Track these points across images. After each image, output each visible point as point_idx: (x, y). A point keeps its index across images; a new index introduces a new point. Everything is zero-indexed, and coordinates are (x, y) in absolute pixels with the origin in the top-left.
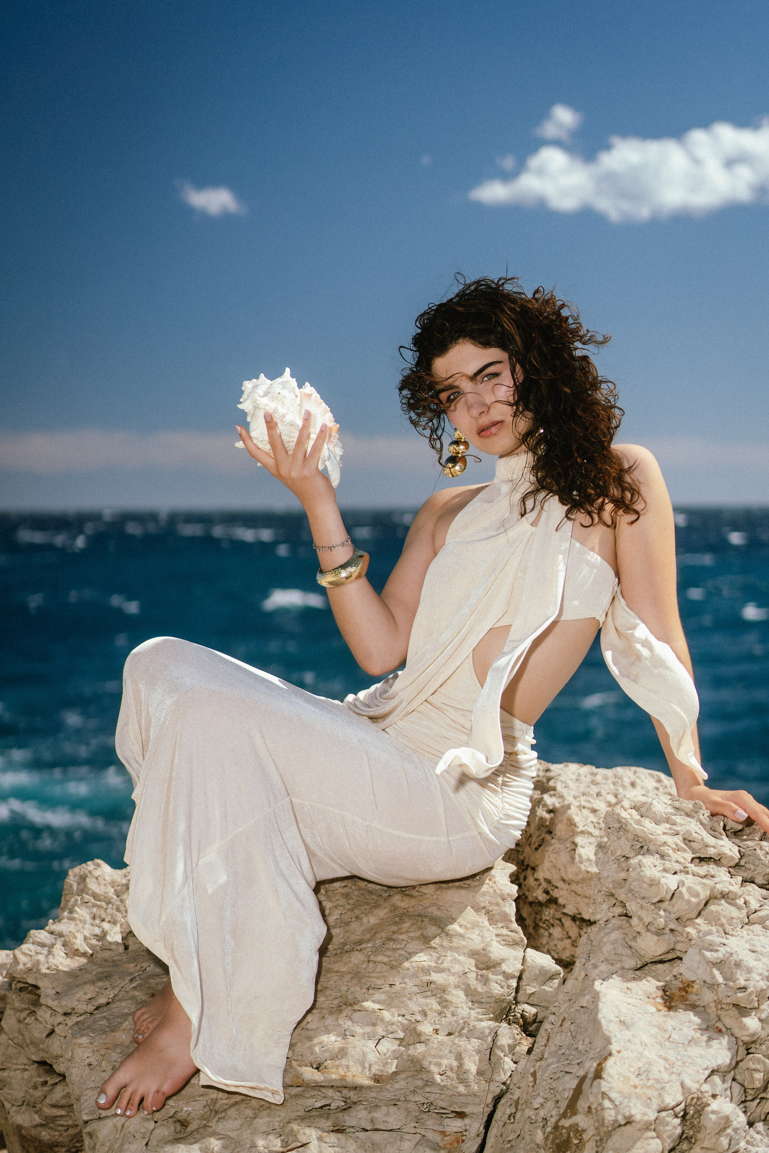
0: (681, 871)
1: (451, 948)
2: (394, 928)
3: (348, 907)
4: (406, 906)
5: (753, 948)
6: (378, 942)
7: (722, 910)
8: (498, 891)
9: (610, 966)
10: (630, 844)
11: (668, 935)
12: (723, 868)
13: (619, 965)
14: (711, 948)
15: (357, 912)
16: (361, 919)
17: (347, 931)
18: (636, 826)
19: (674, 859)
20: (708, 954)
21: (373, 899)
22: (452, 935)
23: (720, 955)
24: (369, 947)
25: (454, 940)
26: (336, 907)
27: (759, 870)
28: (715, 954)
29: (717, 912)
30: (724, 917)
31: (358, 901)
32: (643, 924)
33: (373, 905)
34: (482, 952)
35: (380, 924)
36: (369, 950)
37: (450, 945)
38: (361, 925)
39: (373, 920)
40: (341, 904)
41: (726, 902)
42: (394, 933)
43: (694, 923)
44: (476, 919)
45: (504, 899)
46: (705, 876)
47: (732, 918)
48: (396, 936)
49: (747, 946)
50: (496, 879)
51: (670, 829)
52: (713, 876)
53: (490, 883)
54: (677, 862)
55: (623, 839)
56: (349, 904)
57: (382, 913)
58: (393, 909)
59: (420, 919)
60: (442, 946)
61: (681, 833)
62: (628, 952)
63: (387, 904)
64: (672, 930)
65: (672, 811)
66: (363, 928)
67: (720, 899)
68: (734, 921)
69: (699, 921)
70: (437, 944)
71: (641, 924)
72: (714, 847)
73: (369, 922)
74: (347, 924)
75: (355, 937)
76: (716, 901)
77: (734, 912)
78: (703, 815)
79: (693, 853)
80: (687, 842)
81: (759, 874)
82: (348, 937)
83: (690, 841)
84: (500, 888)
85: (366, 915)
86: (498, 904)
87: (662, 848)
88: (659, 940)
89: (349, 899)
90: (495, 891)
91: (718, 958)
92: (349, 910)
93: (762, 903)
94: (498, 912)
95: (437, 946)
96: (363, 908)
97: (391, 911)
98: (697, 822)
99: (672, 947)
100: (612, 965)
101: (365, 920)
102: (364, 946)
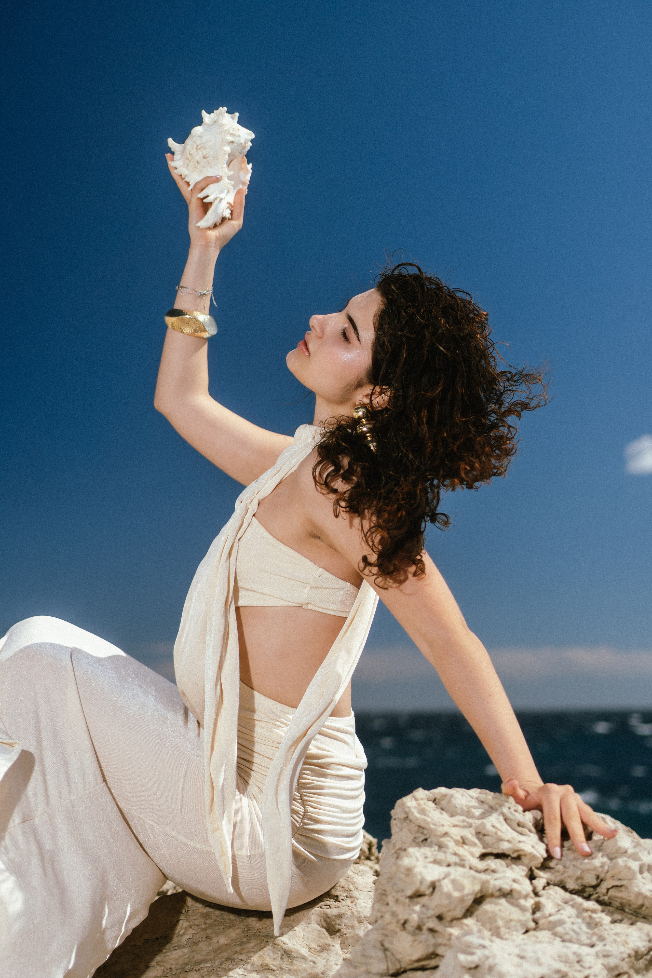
0: (456, 864)
1: (290, 970)
2: (238, 948)
3: (203, 926)
4: (260, 927)
5: (523, 954)
6: (217, 962)
7: (500, 910)
8: (356, 914)
9: (351, 969)
10: (413, 836)
11: (425, 935)
12: (521, 867)
13: (363, 969)
14: (469, 950)
15: (209, 931)
16: (211, 939)
17: (193, 951)
18: (418, 816)
19: (451, 850)
20: (462, 957)
21: (230, 919)
22: (294, 957)
23: (474, 959)
24: (207, 967)
25: (295, 962)
26: (190, 927)
27: (570, 872)
28: (470, 958)
29: (492, 912)
30: (502, 918)
31: (215, 921)
32: (398, 922)
33: (227, 925)
34: (321, 975)
35: (229, 944)
36: (205, 970)
37: (291, 967)
38: (210, 945)
39: (223, 940)
40: (198, 923)
41: (508, 902)
42: (236, 953)
43: (462, 924)
44: (327, 942)
45: (360, 922)
46: (485, 871)
47: (511, 920)
48: (236, 956)
49: (517, 951)
50: (358, 901)
51: (464, 821)
52: (494, 871)
53: (351, 905)
54: (455, 854)
55: (405, 830)
56: (205, 924)
57: (234, 933)
58: (246, 930)
59: (265, 939)
60: (281, 968)
61: (474, 825)
62: (380, 954)
63: (242, 925)
64: (432, 931)
65: (476, 804)
66: (211, 948)
67: (499, 897)
68: (513, 924)
69: (469, 921)
70: (276, 966)
71: (394, 921)
72: (509, 841)
73: (218, 942)
74: (196, 943)
75: (199, 957)
76: (493, 900)
77: (515, 914)
78: (509, 808)
79: (484, 847)
80: (481, 836)
81: (570, 877)
82: (193, 957)
83: (485, 835)
84: (359, 910)
85: (217, 934)
86: (353, 927)
87: (442, 839)
88: (415, 941)
89: (208, 919)
90: (353, 913)
91: (472, 962)
92: (202, 930)
93: (560, 908)
94: (352, 934)
95: (275, 968)
96: (217, 928)
97: (243, 931)
98: (499, 815)
99: (431, 950)
100: (355, 967)
101: (215, 940)
102: (202, 966)
